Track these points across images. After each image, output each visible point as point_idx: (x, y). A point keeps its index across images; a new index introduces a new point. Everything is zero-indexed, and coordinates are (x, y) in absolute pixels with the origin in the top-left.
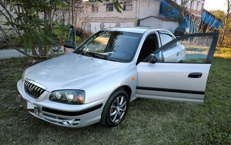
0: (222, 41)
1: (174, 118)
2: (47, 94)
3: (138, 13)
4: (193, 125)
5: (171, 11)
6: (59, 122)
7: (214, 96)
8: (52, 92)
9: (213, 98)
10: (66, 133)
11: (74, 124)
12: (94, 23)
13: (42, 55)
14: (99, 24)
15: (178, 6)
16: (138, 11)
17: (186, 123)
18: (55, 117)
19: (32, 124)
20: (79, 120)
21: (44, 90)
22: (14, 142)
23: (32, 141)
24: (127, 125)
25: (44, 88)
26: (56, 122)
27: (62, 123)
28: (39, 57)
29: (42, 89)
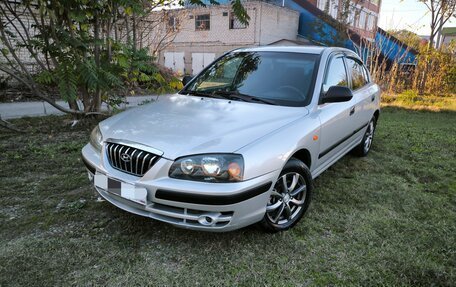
0: (423, 83)
1: (391, 213)
2: (165, 165)
3: (258, 34)
4: (430, 223)
5: (320, 30)
6: (188, 221)
7: (447, 175)
8: (176, 160)
9: (447, 179)
10: (193, 246)
11: (219, 223)
12: (172, 54)
13: (90, 110)
14: (182, 55)
15: (333, 20)
16: (258, 30)
17: (416, 222)
18: (181, 210)
19: (118, 233)
20: (230, 213)
21: (158, 157)
22: (95, 267)
23: (131, 262)
24: (306, 229)
25: (159, 153)
26: (181, 220)
27: (196, 222)
28: (83, 114)
29: (152, 155)
